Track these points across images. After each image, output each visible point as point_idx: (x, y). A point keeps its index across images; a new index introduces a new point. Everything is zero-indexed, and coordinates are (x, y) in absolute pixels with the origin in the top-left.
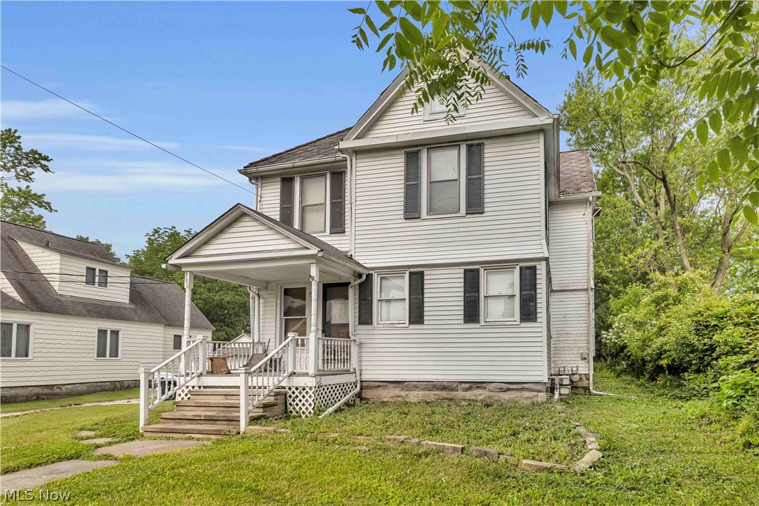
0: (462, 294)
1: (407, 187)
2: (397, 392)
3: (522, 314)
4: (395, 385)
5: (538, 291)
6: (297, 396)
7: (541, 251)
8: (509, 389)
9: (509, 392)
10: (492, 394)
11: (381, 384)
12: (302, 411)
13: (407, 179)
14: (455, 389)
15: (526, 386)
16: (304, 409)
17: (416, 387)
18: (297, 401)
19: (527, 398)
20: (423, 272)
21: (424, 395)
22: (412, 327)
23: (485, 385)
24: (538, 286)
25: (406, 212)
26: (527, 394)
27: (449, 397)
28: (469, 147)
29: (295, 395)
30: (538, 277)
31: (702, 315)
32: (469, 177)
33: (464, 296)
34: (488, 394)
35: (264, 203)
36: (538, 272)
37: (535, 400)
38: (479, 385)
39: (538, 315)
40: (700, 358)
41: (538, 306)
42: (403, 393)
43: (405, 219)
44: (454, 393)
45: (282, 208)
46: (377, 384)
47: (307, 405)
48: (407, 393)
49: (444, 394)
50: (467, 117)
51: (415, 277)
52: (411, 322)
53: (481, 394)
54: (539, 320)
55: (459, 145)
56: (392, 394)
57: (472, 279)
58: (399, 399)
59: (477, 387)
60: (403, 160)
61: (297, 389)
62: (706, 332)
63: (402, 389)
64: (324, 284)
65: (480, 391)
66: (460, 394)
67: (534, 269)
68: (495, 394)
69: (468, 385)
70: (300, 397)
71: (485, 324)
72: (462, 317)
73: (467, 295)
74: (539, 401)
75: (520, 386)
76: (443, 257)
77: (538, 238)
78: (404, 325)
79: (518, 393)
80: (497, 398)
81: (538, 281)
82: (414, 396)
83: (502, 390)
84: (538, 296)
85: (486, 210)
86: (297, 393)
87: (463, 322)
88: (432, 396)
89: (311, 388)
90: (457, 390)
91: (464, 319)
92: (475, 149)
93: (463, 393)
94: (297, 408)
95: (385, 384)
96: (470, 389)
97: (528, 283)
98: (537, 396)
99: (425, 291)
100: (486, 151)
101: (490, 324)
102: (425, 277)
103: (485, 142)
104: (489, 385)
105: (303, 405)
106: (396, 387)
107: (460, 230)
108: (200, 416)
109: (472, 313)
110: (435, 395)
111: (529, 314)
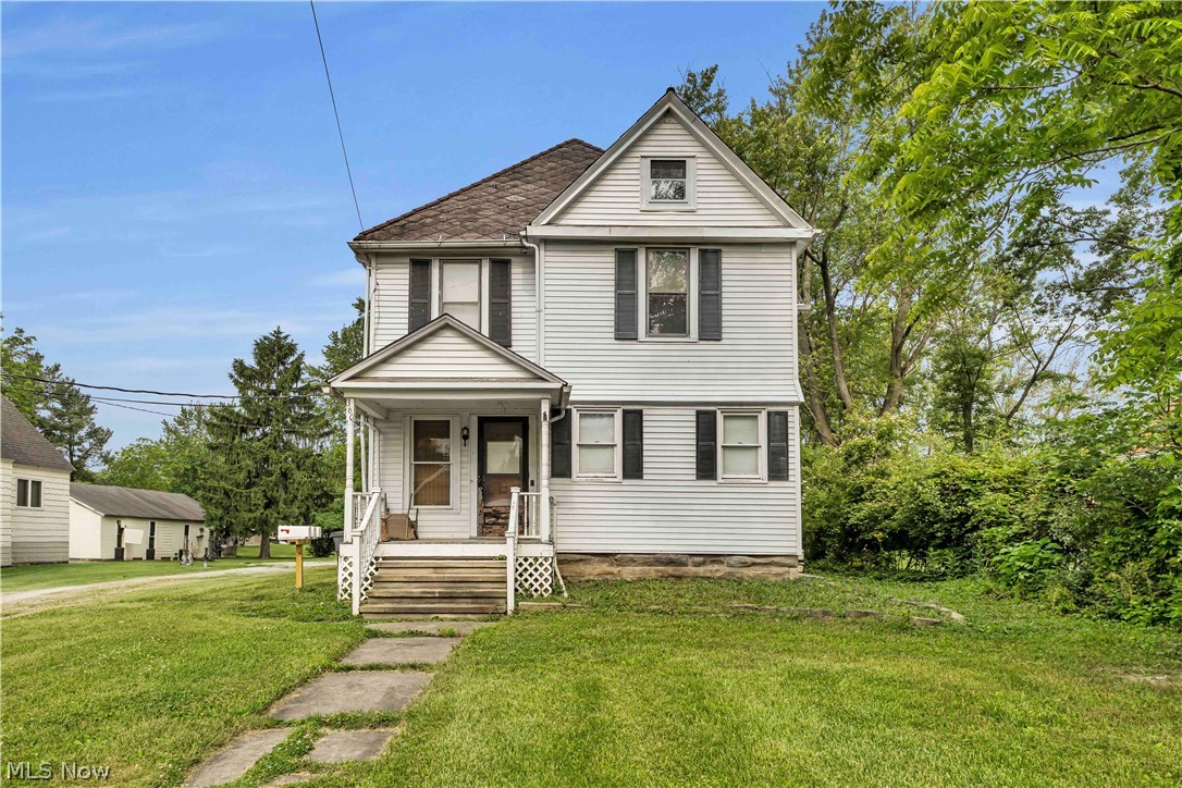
0: (694, 442)
1: (619, 297)
2: (605, 567)
3: (770, 470)
4: (602, 559)
5: (790, 443)
6: (526, 570)
7: (794, 393)
8: (754, 564)
9: (753, 568)
10: (731, 570)
11: (583, 557)
12: (533, 588)
13: (618, 286)
14: (684, 564)
15: (775, 559)
16: (536, 585)
17: (633, 561)
18: (526, 575)
19: (777, 575)
20: (641, 411)
21: (643, 572)
22: (627, 482)
23: (722, 558)
24: (790, 437)
25: (617, 330)
26: (776, 570)
27: (677, 573)
28: (703, 253)
29: (523, 567)
30: (790, 425)
31: (947, 477)
32: (703, 292)
33: (697, 445)
34: (728, 569)
35: (381, 293)
36: (790, 419)
37: (786, 576)
38: (715, 558)
39: (790, 473)
40: (946, 529)
41: (790, 461)
42: (615, 570)
43: (616, 339)
44: (684, 569)
45: (411, 304)
46: (578, 557)
47: (541, 580)
48: (619, 569)
49: (670, 570)
50: (699, 212)
51: (630, 417)
52: (626, 476)
53: (720, 570)
54: (791, 478)
55: (689, 249)
56: (598, 571)
57: (706, 424)
58: (609, 577)
59: (713, 562)
60: (613, 260)
61: (526, 560)
62: (953, 498)
63: (612, 565)
64: (479, 418)
65: (716, 567)
66: (691, 569)
67: (785, 414)
68: (736, 570)
69: (701, 559)
70: (531, 570)
71: (723, 481)
72: (694, 472)
73: (700, 443)
74: (791, 578)
75: (766, 560)
76: (670, 393)
77: (789, 377)
78: (615, 480)
79: (765, 569)
80: (739, 575)
81: (790, 431)
82: (629, 572)
83: (745, 565)
84: (790, 449)
85: (723, 336)
86: (526, 565)
87: (694, 477)
88: (652, 571)
89: (546, 559)
90: (686, 565)
91: (697, 475)
92: (711, 256)
93: (694, 569)
94: (526, 585)
95: (588, 557)
96: (703, 564)
97: (777, 432)
98: (788, 572)
99: (645, 436)
100: (723, 260)
101: (727, 481)
102: (645, 418)
103: (723, 249)
104: (727, 559)
105: (536, 580)
106: (603, 562)
107: (691, 359)
108: (434, 593)
109: (706, 466)
110: (658, 571)
111: (779, 471)
